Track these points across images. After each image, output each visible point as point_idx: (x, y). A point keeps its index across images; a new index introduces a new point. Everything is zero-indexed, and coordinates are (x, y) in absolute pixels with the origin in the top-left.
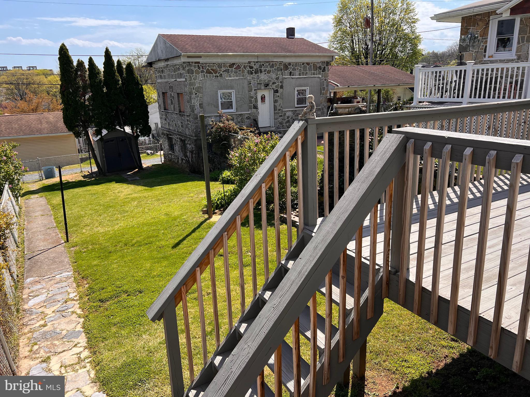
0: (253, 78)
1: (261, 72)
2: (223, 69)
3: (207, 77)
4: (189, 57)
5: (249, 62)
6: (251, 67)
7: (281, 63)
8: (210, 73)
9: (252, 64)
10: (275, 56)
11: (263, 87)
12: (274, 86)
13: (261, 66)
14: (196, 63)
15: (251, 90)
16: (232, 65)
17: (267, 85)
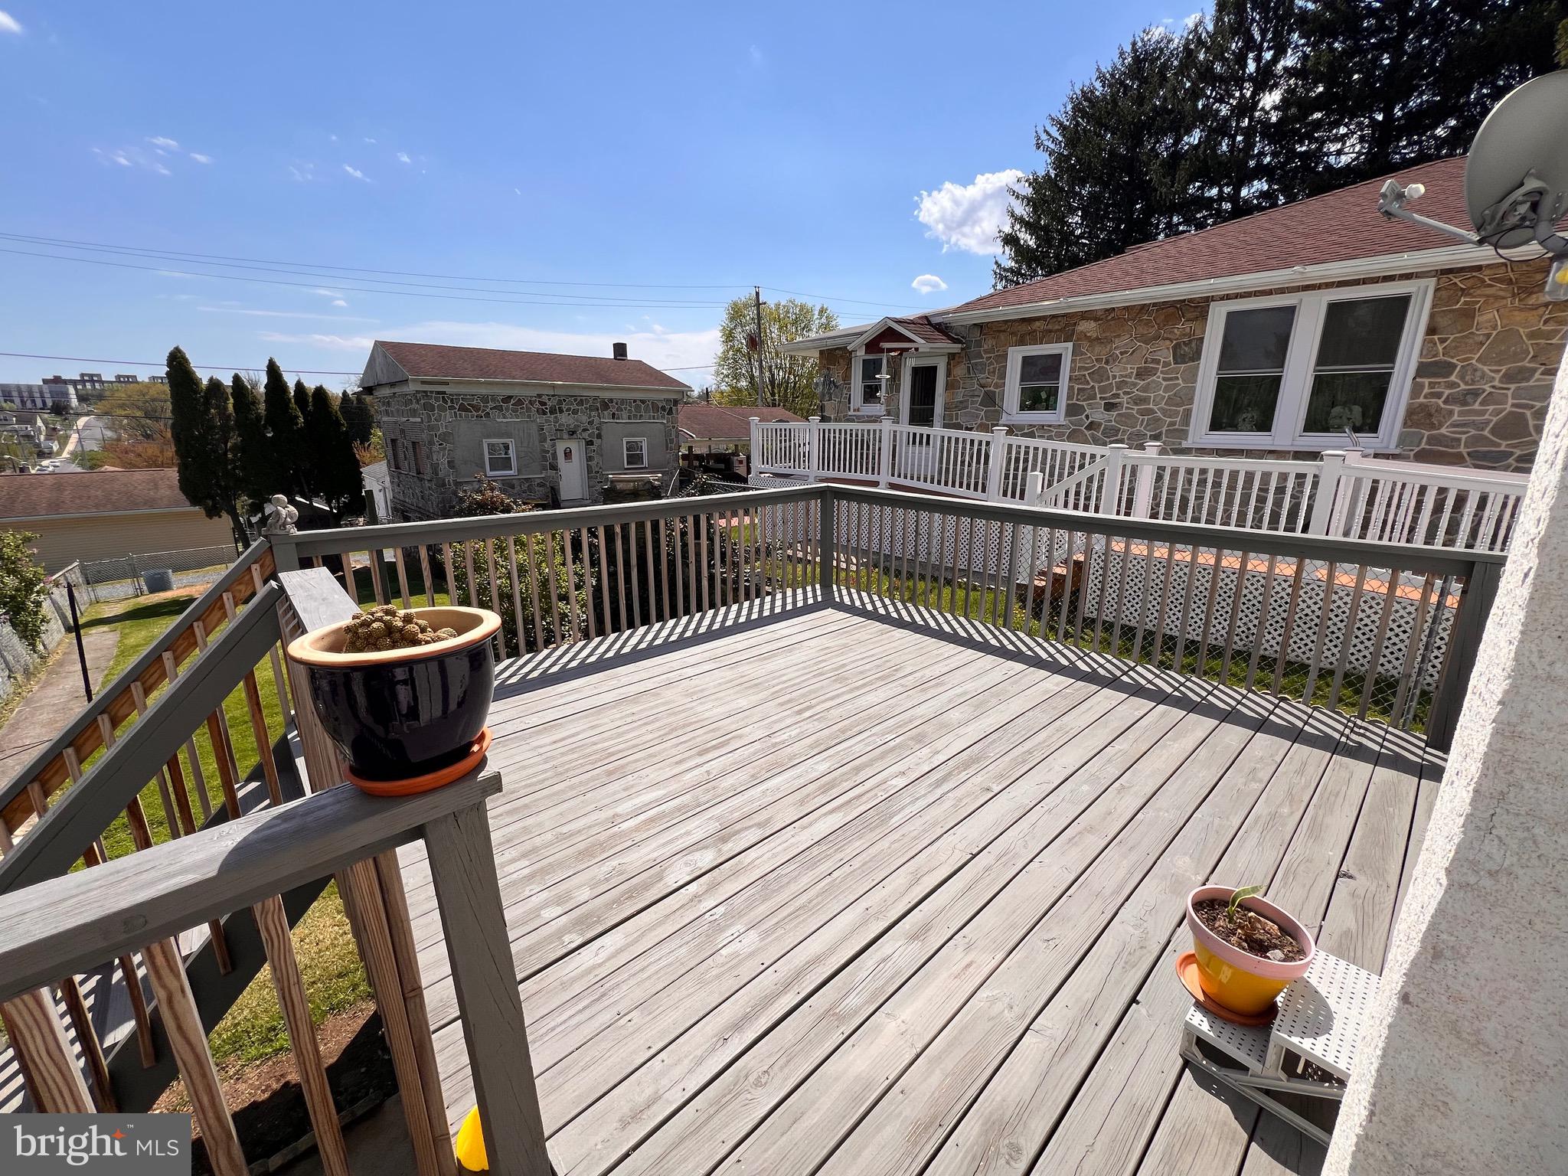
0: (546, 421)
1: (561, 411)
2: (491, 404)
3: (461, 416)
4: (424, 382)
5: (539, 396)
6: (543, 404)
7: (595, 399)
8: (467, 410)
9: (545, 399)
10: (585, 388)
11: (566, 436)
12: (586, 435)
13: (560, 402)
14: (438, 393)
15: (545, 440)
16: (509, 398)
17: (572, 433)
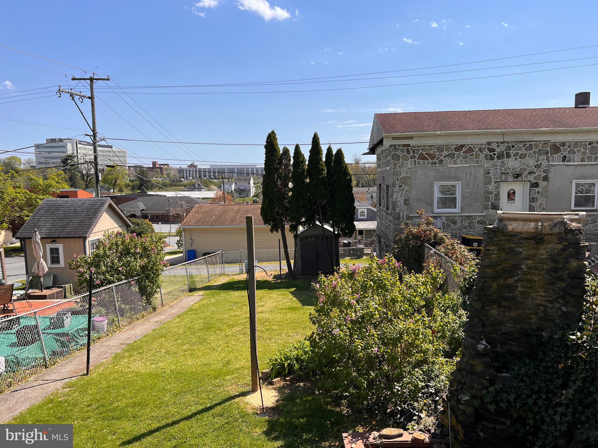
0: (493, 165)
1: (508, 156)
2: (445, 153)
3: (419, 164)
5: (489, 143)
6: (492, 150)
7: (546, 143)
8: (424, 158)
9: (494, 146)
10: (534, 133)
11: (510, 179)
12: (531, 178)
13: (508, 148)
14: (404, 146)
15: (490, 183)
16: (459, 148)
17: (517, 176)
